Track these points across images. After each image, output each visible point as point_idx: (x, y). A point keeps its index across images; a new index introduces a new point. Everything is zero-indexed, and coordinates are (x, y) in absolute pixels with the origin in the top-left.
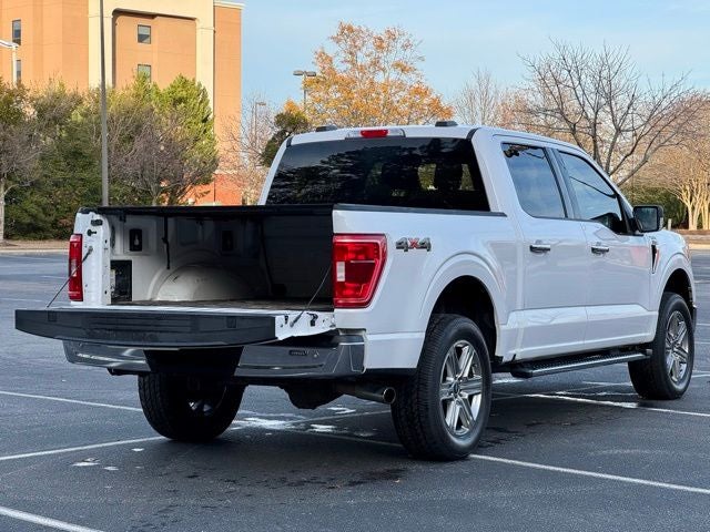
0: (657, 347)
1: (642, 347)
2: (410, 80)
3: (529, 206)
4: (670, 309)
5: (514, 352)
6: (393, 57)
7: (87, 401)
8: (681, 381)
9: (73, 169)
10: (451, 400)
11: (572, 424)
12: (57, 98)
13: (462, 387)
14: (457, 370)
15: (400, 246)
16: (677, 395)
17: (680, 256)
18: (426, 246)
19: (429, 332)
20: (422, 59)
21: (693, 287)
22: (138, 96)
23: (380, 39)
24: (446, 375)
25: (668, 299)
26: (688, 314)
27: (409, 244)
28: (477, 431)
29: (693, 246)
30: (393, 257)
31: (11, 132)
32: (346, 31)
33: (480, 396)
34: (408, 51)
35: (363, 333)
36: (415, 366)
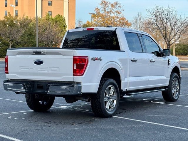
0: (169, 87)
1: (164, 87)
2: (120, 16)
3: (132, 49)
4: (173, 77)
5: (126, 88)
6: (115, 10)
7: (17, 100)
8: (176, 97)
9: (29, 39)
10: (108, 101)
11: (144, 108)
12: (25, 20)
13: (111, 98)
14: (109, 93)
15: (92, 59)
16: (175, 100)
17: (176, 63)
18: (100, 59)
19: (101, 83)
20: (123, 10)
21: (180, 71)
22: (47, 19)
23: (112, 5)
24: (106, 94)
25: (173, 74)
26: (179, 79)
27: (95, 59)
28: (115, 109)
29: (181, 60)
30: (90, 62)
31: (12, 29)
32: (103, 2)
33: (116, 100)
34: (120, 8)
35: (81, 83)
36: (97, 92)
